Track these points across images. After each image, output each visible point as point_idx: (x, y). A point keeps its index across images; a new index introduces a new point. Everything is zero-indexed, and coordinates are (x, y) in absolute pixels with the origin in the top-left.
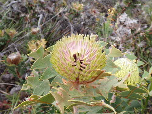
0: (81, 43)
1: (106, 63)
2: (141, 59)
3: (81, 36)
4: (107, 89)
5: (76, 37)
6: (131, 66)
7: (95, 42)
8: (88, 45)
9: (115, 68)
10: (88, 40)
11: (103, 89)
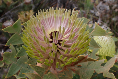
0: (61, 19)
1: (90, 45)
2: (115, 31)
3: (60, 11)
4: (88, 74)
5: (55, 11)
6: (109, 41)
7: (78, 19)
8: (69, 21)
9: (97, 48)
10: (69, 16)
11: (83, 74)
